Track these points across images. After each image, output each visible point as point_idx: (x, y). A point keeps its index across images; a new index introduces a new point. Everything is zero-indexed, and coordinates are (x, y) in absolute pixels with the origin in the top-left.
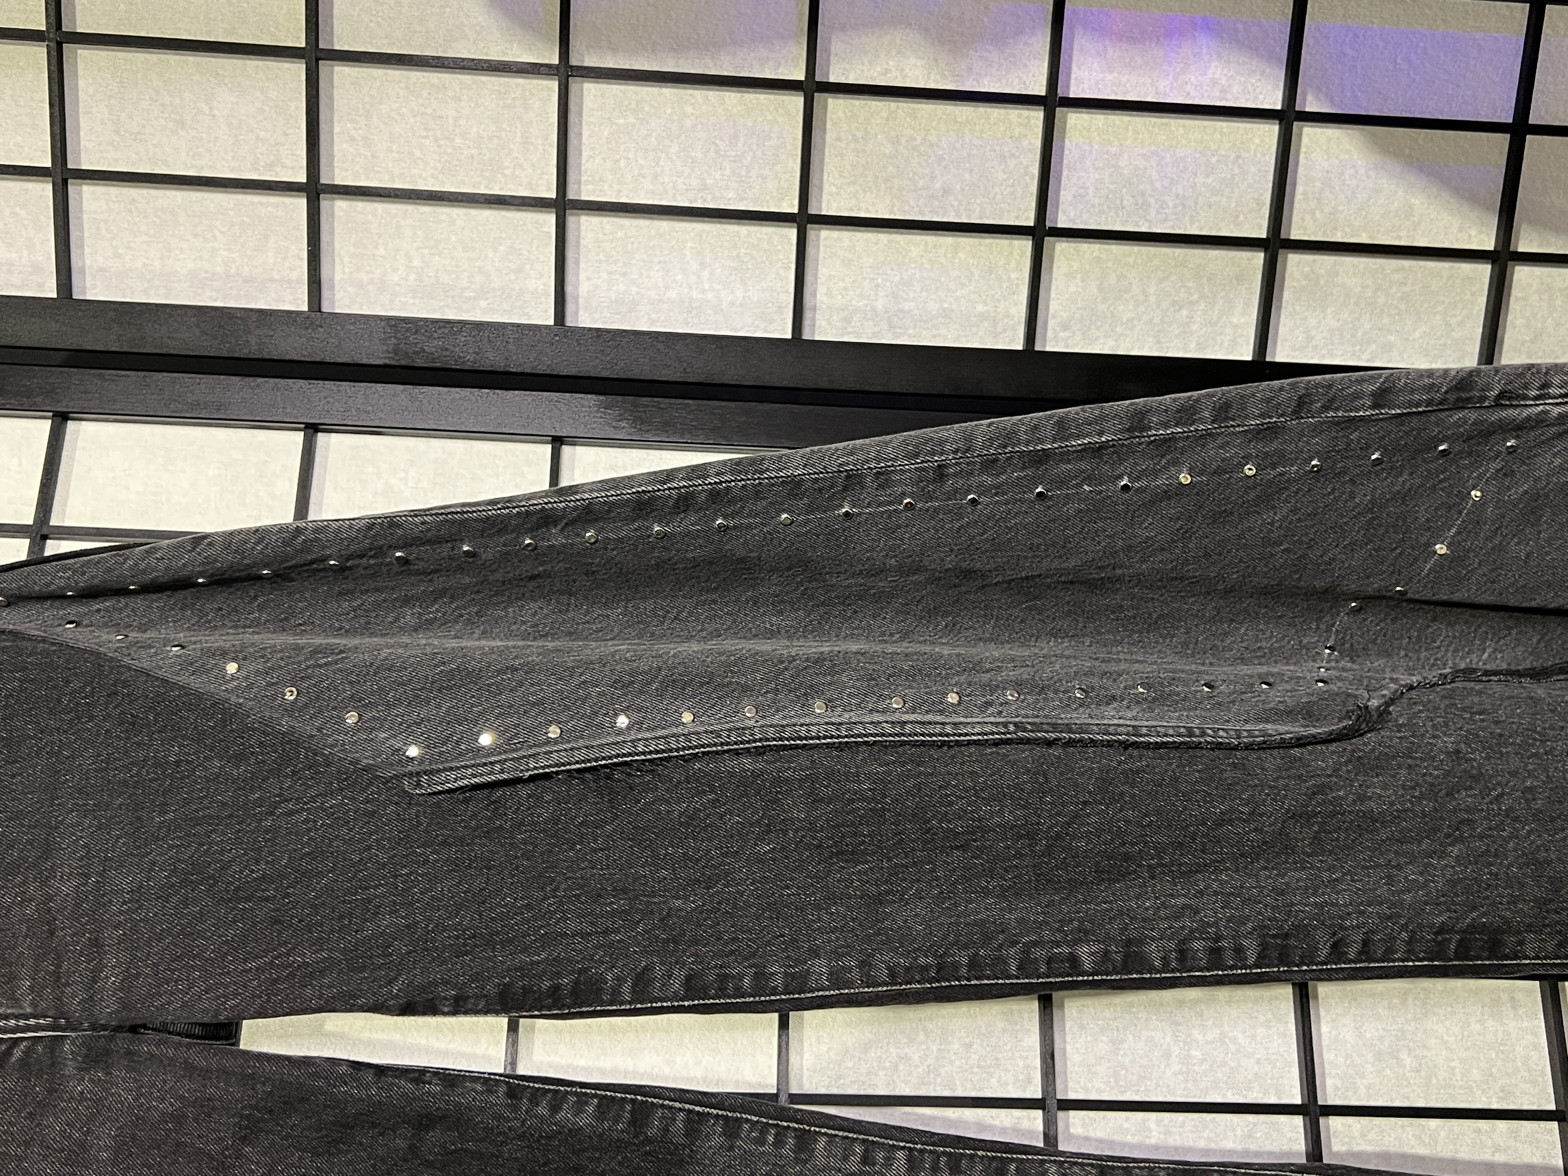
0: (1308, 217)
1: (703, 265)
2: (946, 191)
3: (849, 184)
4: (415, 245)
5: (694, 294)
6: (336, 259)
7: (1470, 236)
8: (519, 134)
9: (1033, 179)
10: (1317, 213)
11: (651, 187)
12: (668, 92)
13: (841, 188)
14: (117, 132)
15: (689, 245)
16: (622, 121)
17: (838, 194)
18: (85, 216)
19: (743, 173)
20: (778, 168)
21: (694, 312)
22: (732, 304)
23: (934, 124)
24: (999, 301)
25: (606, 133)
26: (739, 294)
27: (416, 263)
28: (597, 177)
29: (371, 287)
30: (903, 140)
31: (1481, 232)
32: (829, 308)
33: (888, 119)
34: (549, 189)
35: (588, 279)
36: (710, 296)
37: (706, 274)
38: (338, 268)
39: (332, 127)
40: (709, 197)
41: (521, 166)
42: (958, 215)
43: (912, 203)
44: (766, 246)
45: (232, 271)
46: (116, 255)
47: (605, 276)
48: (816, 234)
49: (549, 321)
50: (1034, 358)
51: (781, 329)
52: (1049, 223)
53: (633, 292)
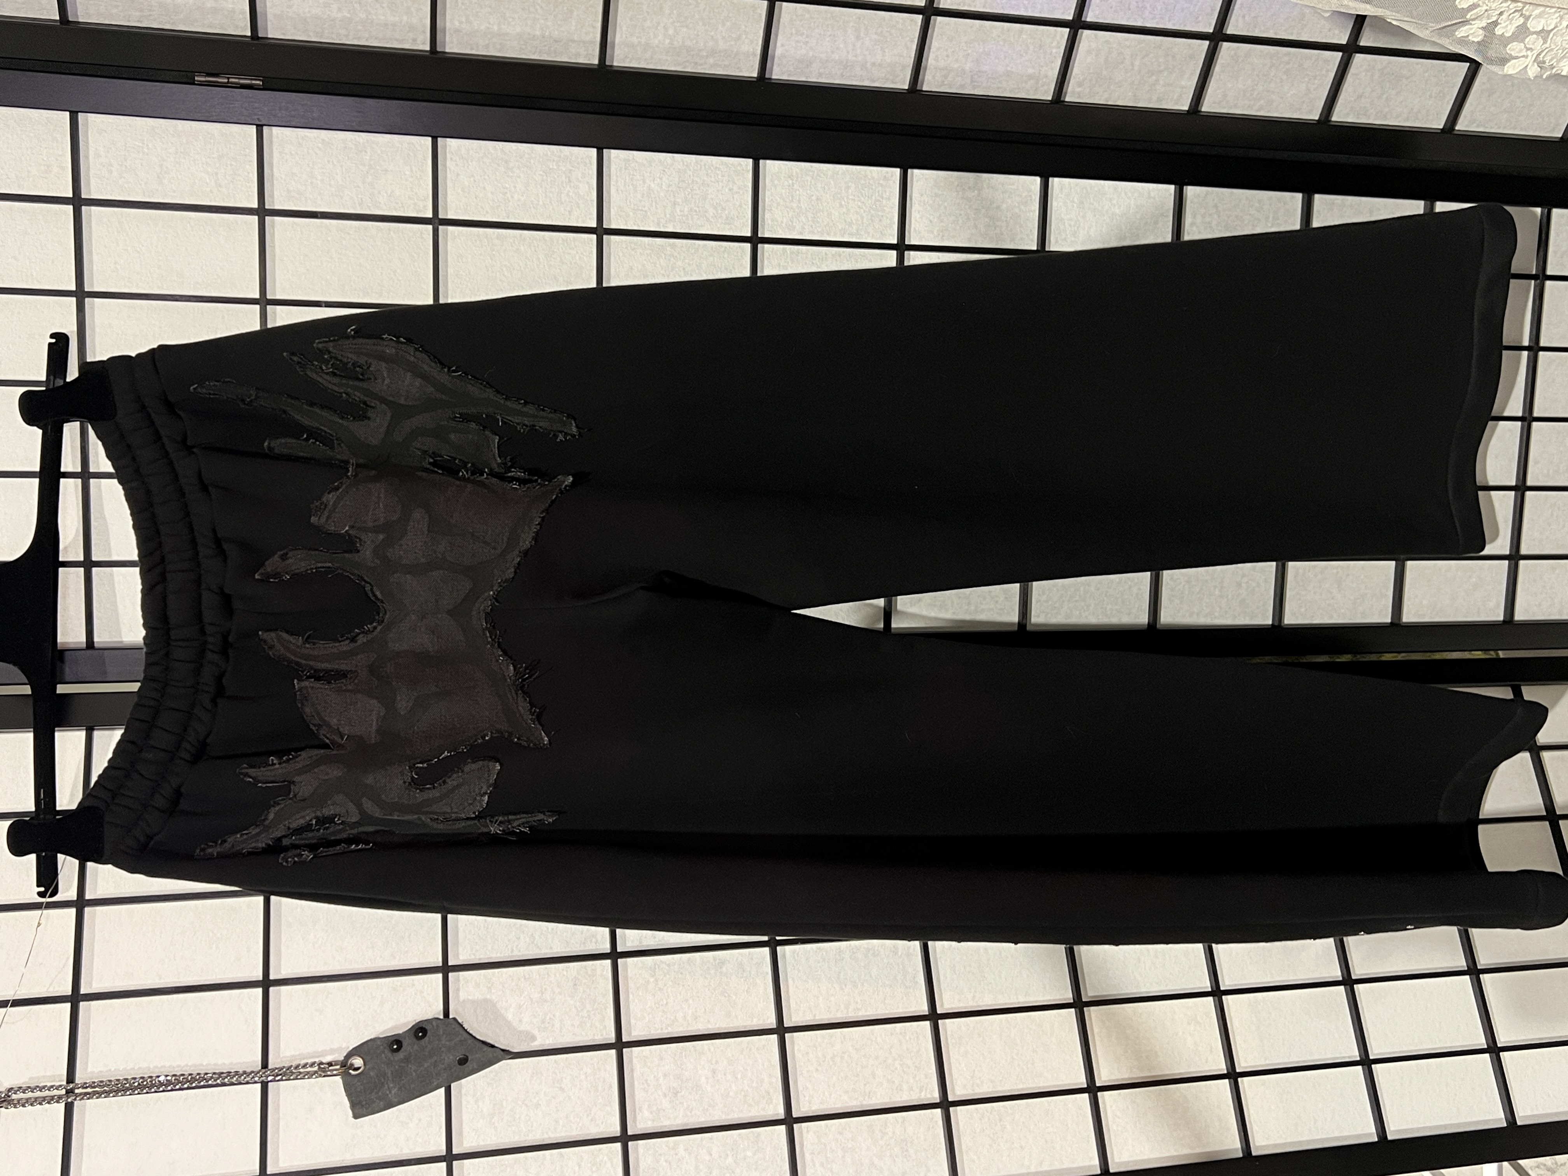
0: (1240, 19)
1: (858, 38)
4: (671, 20)
5: (850, 57)
7: (1334, 34)
10: (1247, 18)
21: (849, 68)
22: (873, 64)
24: (1042, 66)
26: (879, 58)
27: (671, 32)
29: (638, 48)
31: (1341, 32)
32: (936, 68)
36: (860, 58)
37: (858, 45)
38: (618, 34)
42: (1024, 10)
44: (900, 26)
45: (547, 34)
46: (468, 21)
47: (793, 43)
48: (935, 21)
49: (755, 74)
50: (1058, 106)
51: (903, 84)
52: (1083, 19)
53: (811, 55)
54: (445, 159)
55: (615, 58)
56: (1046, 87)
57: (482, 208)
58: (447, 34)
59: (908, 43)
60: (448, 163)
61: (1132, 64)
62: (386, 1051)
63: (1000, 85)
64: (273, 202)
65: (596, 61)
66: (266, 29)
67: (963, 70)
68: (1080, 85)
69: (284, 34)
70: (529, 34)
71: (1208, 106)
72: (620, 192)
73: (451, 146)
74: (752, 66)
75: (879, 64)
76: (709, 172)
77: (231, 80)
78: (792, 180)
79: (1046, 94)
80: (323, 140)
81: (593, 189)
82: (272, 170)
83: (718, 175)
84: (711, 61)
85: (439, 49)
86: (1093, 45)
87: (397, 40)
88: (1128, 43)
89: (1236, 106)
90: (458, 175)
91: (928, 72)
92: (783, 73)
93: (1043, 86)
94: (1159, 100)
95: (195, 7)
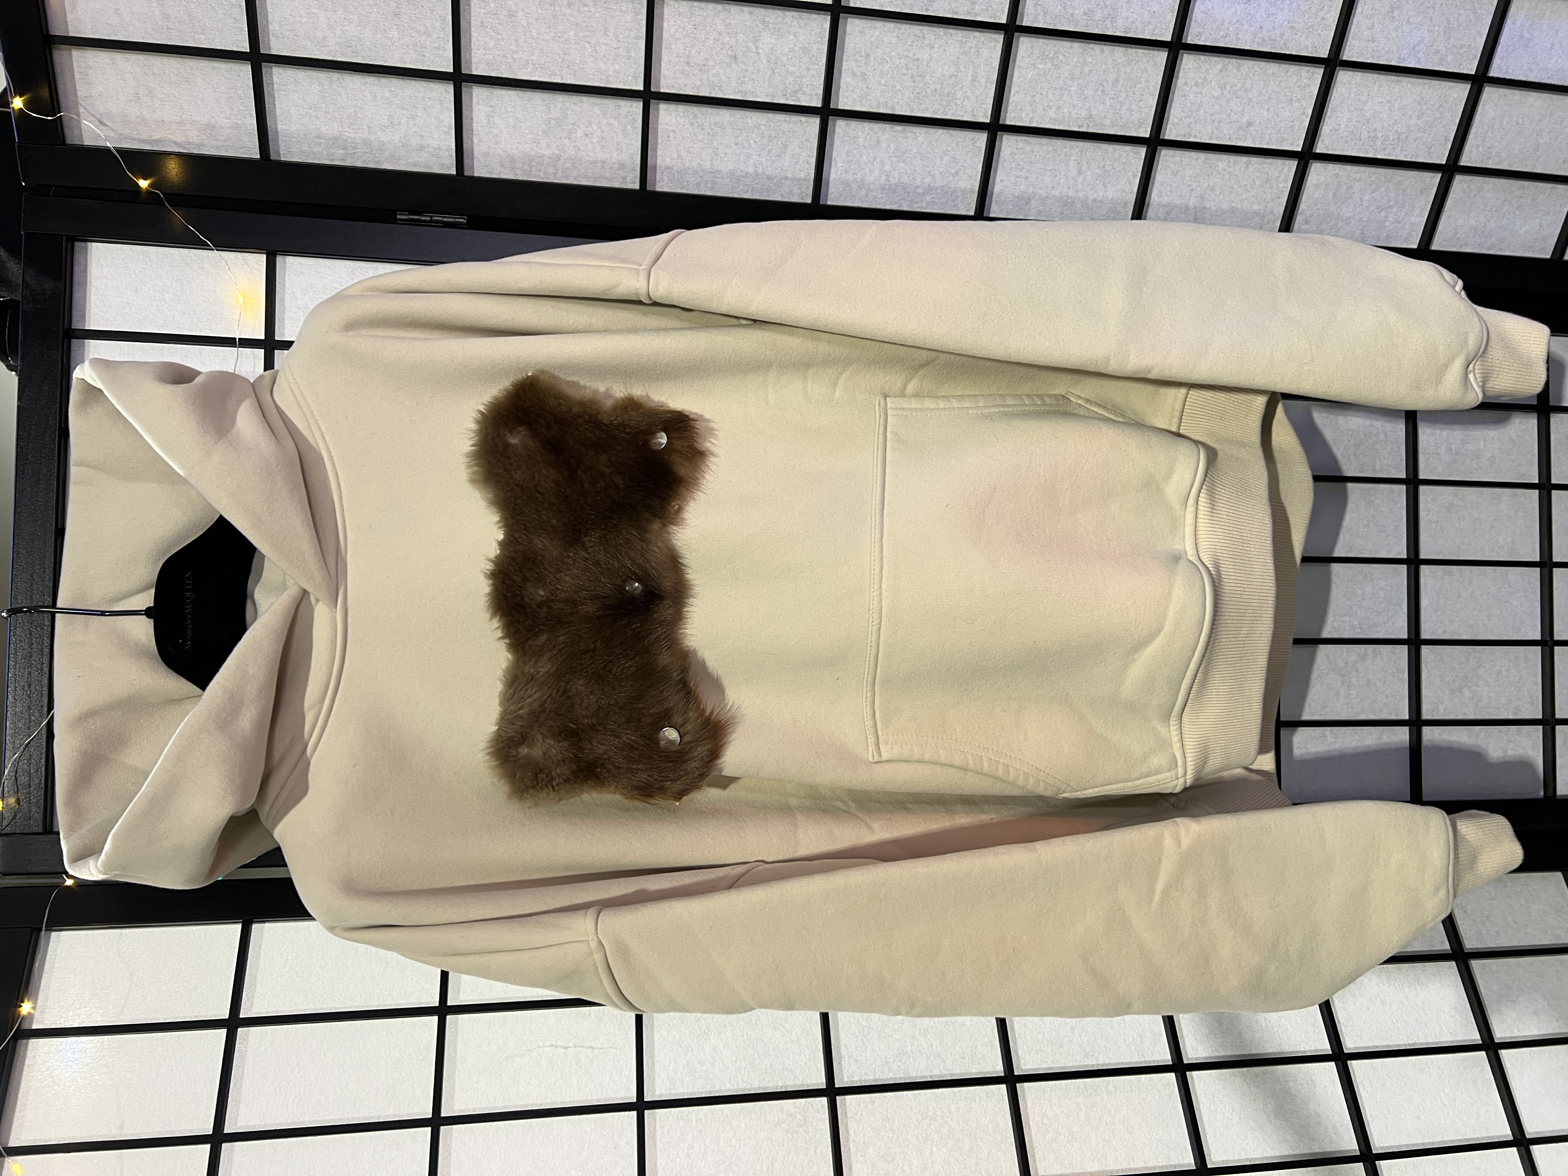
0: (1474, 150)
1: (1080, 172)
2: (1249, 124)
3: (1186, 117)
4: (888, 155)
5: (1071, 193)
6: (833, 163)
8: (970, 74)
9: (1307, 117)
10: (1482, 147)
11: (1054, 116)
12: (1077, 46)
13: (1181, 119)
14: (688, 63)
15: (1073, 158)
16: (1042, 66)
17: (1178, 124)
18: (660, 127)
19: (1118, 107)
20: (1141, 104)
21: (1069, 205)
22: (1095, 200)
23: (1251, 75)
24: (1268, 203)
25: (1030, 75)
26: (1101, 195)
27: (887, 168)
28: (1019, 108)
29: (853, 185)
30: (1228, 87)
32: (1158, 205)
33: (1221, 71)
34: (987, 116)
35: (1001, 182)
36: (1081, 195)
37: (1081, 178)
38: (833, 170)
39: (841, 64)
40: (1091, 124)
41: (968, 98)
42: (1254, 141)
43: (1225, 132)
44: (1124, 160)
45: (760, 170)
46: (680, 157)
47: (1013, 179)
48: (1160, 153)
49: (972, 212)
52: (1313, 150)
53: (1030, 191)
55: (829, 197)
56: (1271, 225)
58: (658, 171)
59: (1131, 179)
61: (1361, 200)
65: (809, 200)
66: (472, 168)
67: (1187, 207)
68: (1307, 222)
69: (490, 173)
70: (742, 171)
71: (1437, 245)
74: (970, 205)
75: (1101, 201)
77: (434, 218)
84: (928, 198)
85: (648, 188)
87: (606, 179)
88: (1357, 177)
89: (1466, 244)
92: (1001, 212)
93: (1268, 223)
94: (1388, 238)
95: (401, 144)
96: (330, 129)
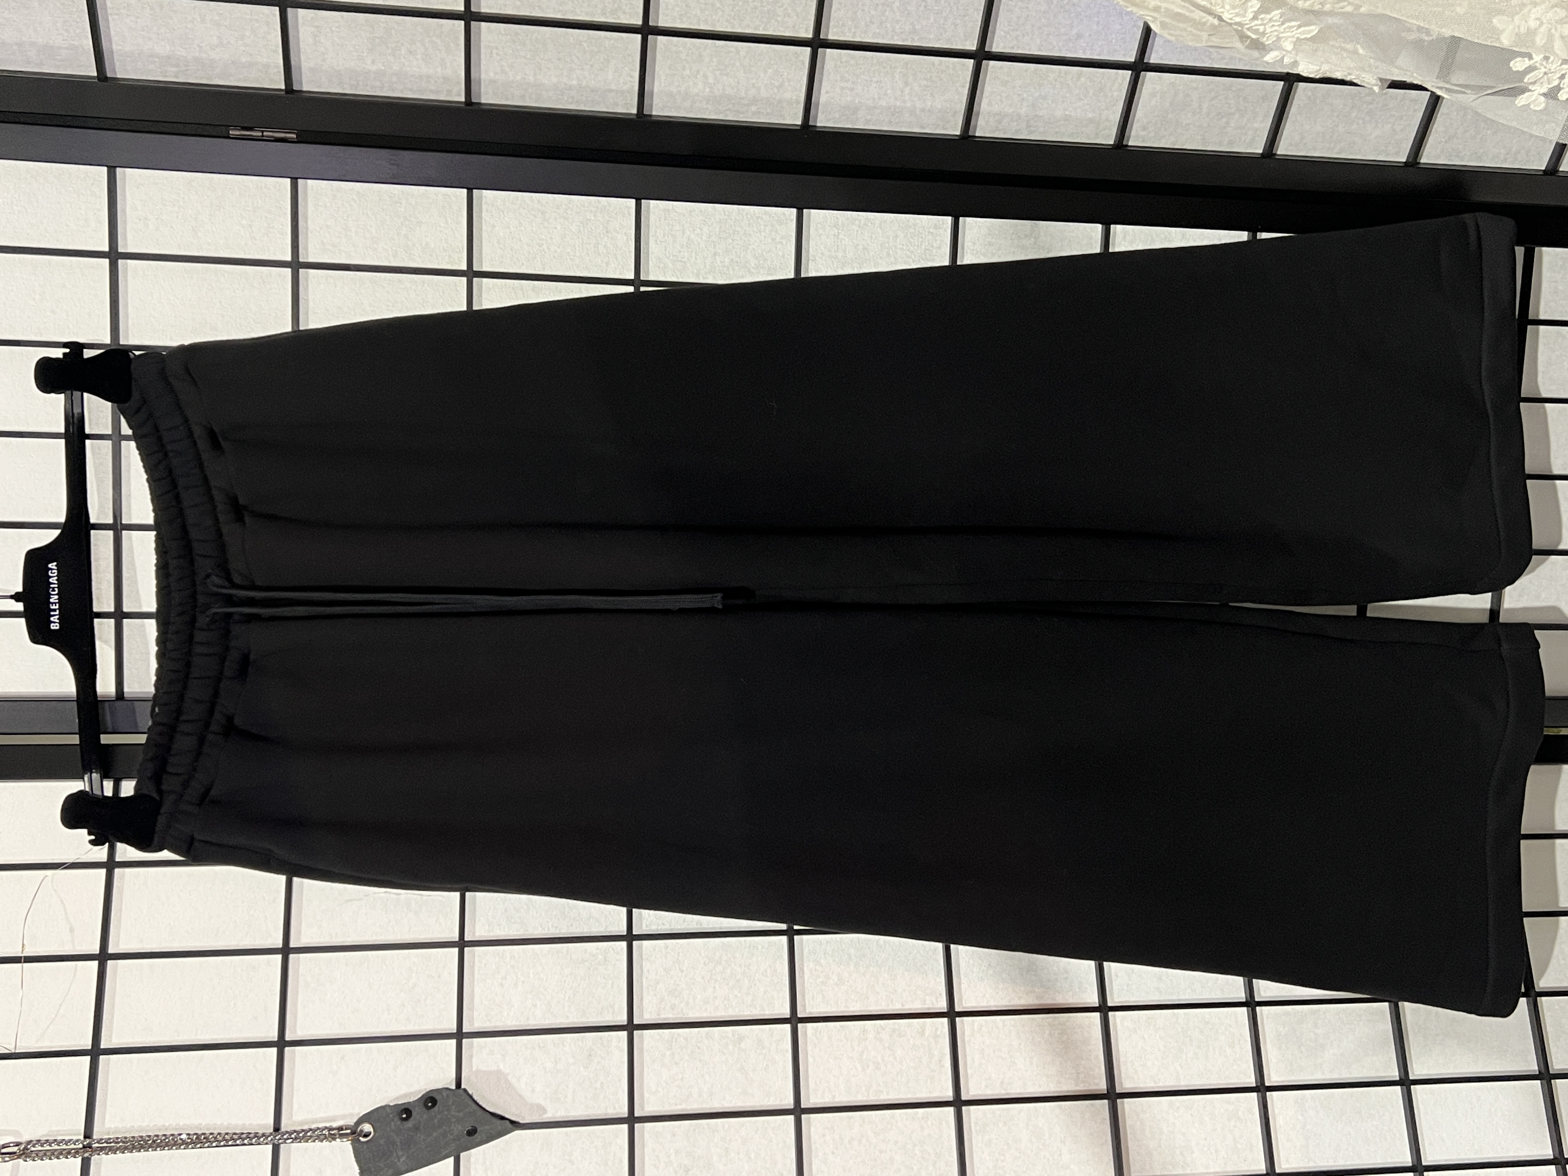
1: (906, 84)
2: (1079, 36)
3: (1013, 30)
4: (711, 68)
5: (898, 104)
9: (1138, 30)
11: (878, 31)
13: (1008, 33)
15: (898, 70)
19: (942, 22)
20: (967, 18)
21: (897, 115)
22: (923, 110)
24: (1103, 110)
26: (929, 104)
27: (710, 81)
28: (841, 23)
29: (678, 96)
32: (989, 113)
34: (807, 31)
35: (827, 92)
36: (909, 104)
38: (656, 83)
40: (916, 38)
41: (789, 16)
42: (1083, 53)
43: (1055, 43)
44: (951, 72)
45: (584, 84)
46: (503, 72)
47: (838, 90)
48: (988, 65)
49: (799, 122)
50: (1120, 151)
51: (955, 129)
52: (1145, 61)
53: (857, 101)
54: (481, 211)
55: (654, 107)
56: (1107, 131)
57: (518, 259)
58: (482, 84)
59: (960, 89)
60: (484, 214)
61: (1200, 107)
62: (396, 1119)
63: (1057, 130)
64: (307, 255)
65: (634, 111)
66: (301, 83)
67: (1019, 115)
68: (1144, 128)
69: (318, 87)
70: (565, 84)
71: (1283, 149)
72: (659, 243)
73: (487, 198)
74: (796, 113)
75: (929, 110)
76: (751, 221)
77: (265, 134)
78: (838, 229)
79: (1108, 138)
80: (358, 193)
81: (631, 239)
82: (306, 222)
83: (760, 224)
84: (753, 108)
85: (473, 101)
86: (1158, 88)
87: (432, 91)
88: (1195, 85)
89: (1315, 149)
90: (494, 226)
91: (981, 118)
92: (828, 120)
93: (1104, 130)
94: (1231, 143)
95: (230, 62)
96: (163, 49)
